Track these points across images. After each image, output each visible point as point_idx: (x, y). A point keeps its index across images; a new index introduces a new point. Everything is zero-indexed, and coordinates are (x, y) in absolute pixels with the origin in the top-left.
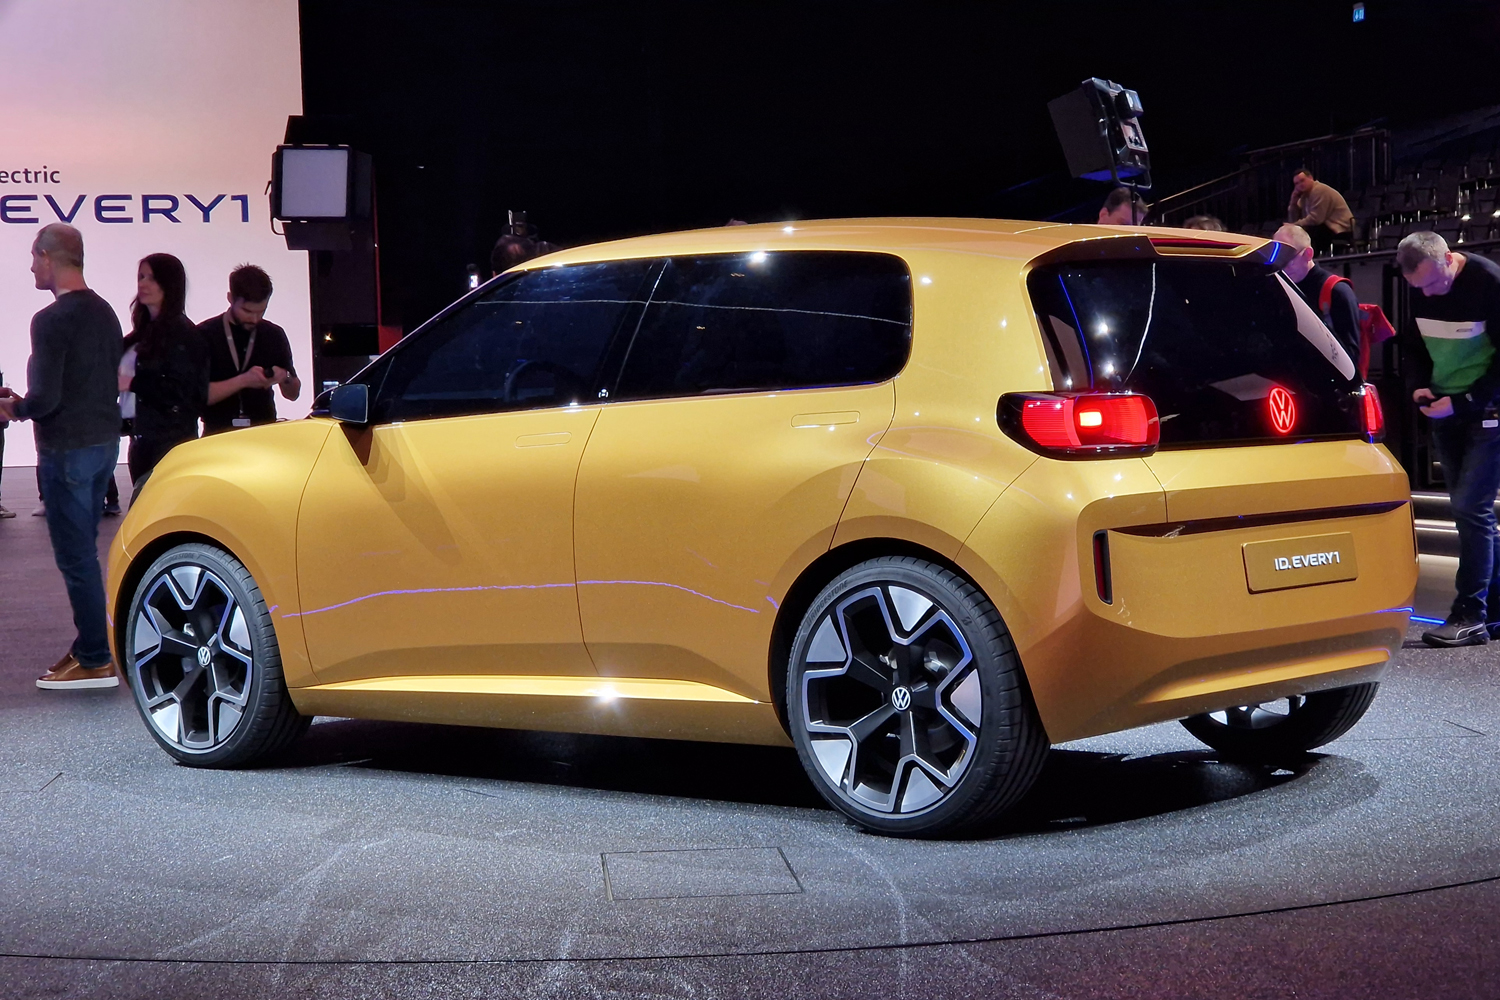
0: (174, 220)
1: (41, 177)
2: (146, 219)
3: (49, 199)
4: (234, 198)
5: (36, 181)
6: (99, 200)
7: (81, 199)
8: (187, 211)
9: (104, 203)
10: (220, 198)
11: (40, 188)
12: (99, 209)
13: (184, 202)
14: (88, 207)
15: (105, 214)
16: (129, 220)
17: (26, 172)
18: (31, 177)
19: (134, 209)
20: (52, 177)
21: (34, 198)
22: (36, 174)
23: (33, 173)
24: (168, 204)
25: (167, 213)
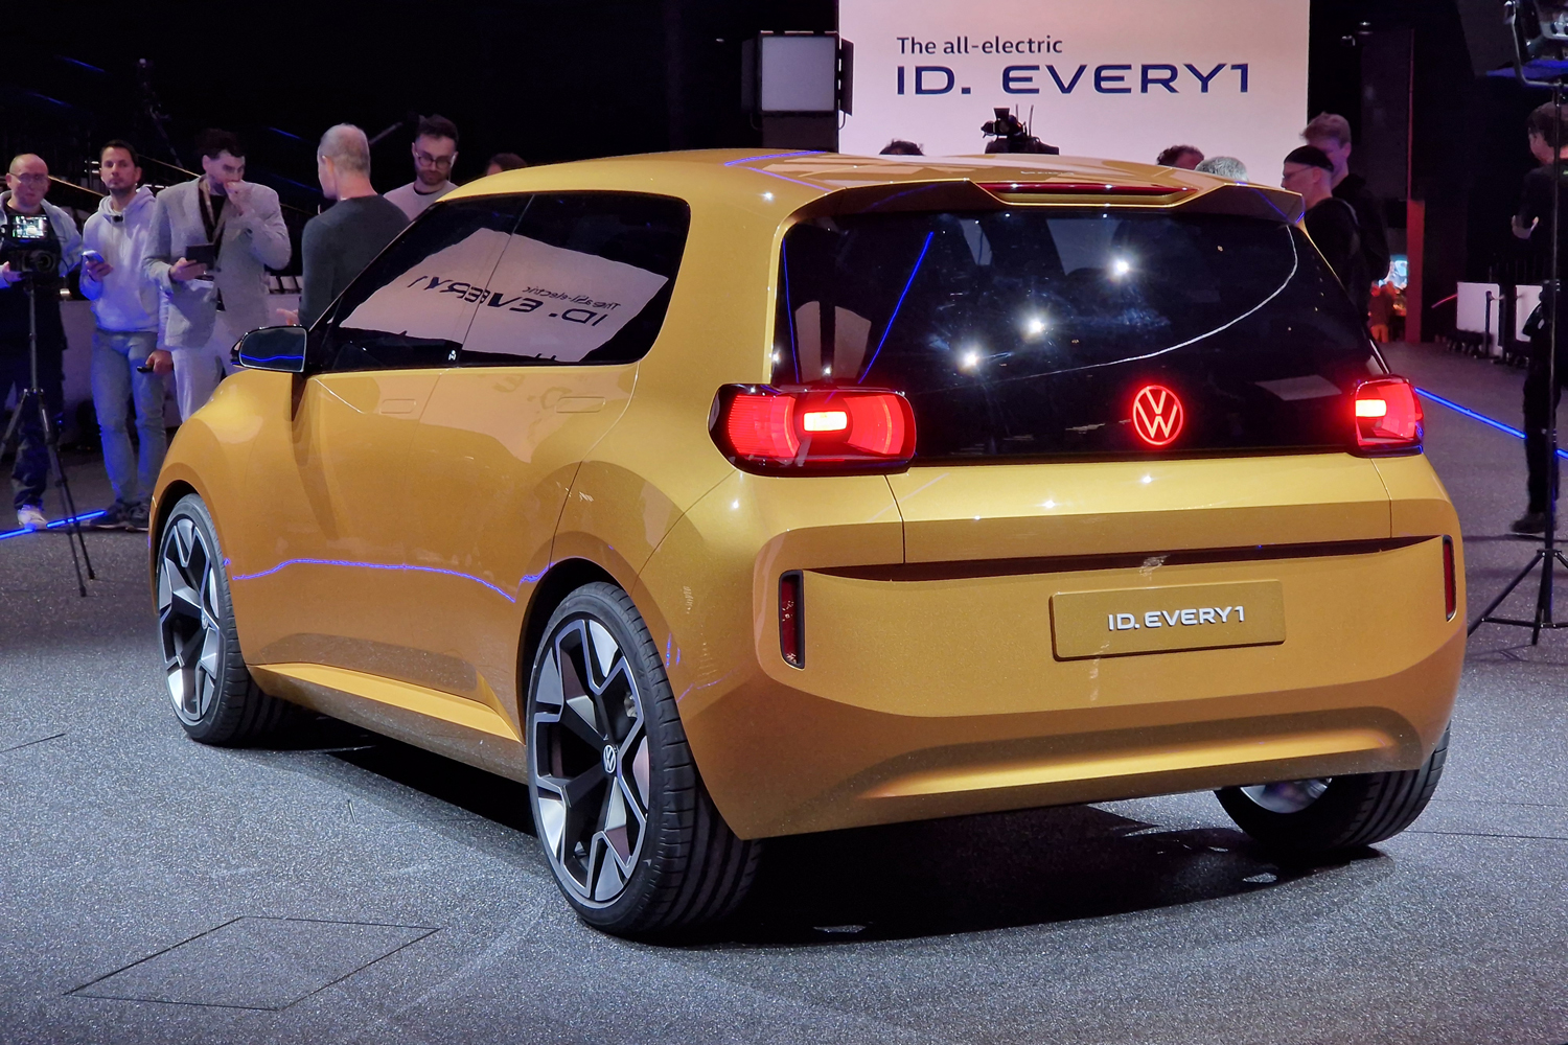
0: (1172, 90)
1: (1044, 47)
2: (1144, 89)
3: (1051, 69)
4: (1234, 67)
5: (1039, 50)
6: (1099, 70)
7: (1082, 69)
8: (1186, 82)
9: (1104, 73)
10: (1219, 67)
11: (1042, 59)
12: (1098, 79)
13: (1183, 72)
14: (1088, 77)
15: (1104, 84)
16: (1128, 90)
17: (1030, 42)
18: (1035, 47)
19: (1133, 79)
20: (1054, 47)
21: (1036, 68)
22: (1039, 44)
23: (1037, 44)
24: (1167, 74)
25: (1166, 83)
